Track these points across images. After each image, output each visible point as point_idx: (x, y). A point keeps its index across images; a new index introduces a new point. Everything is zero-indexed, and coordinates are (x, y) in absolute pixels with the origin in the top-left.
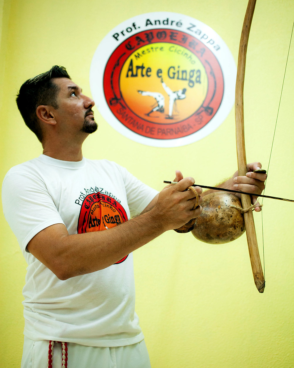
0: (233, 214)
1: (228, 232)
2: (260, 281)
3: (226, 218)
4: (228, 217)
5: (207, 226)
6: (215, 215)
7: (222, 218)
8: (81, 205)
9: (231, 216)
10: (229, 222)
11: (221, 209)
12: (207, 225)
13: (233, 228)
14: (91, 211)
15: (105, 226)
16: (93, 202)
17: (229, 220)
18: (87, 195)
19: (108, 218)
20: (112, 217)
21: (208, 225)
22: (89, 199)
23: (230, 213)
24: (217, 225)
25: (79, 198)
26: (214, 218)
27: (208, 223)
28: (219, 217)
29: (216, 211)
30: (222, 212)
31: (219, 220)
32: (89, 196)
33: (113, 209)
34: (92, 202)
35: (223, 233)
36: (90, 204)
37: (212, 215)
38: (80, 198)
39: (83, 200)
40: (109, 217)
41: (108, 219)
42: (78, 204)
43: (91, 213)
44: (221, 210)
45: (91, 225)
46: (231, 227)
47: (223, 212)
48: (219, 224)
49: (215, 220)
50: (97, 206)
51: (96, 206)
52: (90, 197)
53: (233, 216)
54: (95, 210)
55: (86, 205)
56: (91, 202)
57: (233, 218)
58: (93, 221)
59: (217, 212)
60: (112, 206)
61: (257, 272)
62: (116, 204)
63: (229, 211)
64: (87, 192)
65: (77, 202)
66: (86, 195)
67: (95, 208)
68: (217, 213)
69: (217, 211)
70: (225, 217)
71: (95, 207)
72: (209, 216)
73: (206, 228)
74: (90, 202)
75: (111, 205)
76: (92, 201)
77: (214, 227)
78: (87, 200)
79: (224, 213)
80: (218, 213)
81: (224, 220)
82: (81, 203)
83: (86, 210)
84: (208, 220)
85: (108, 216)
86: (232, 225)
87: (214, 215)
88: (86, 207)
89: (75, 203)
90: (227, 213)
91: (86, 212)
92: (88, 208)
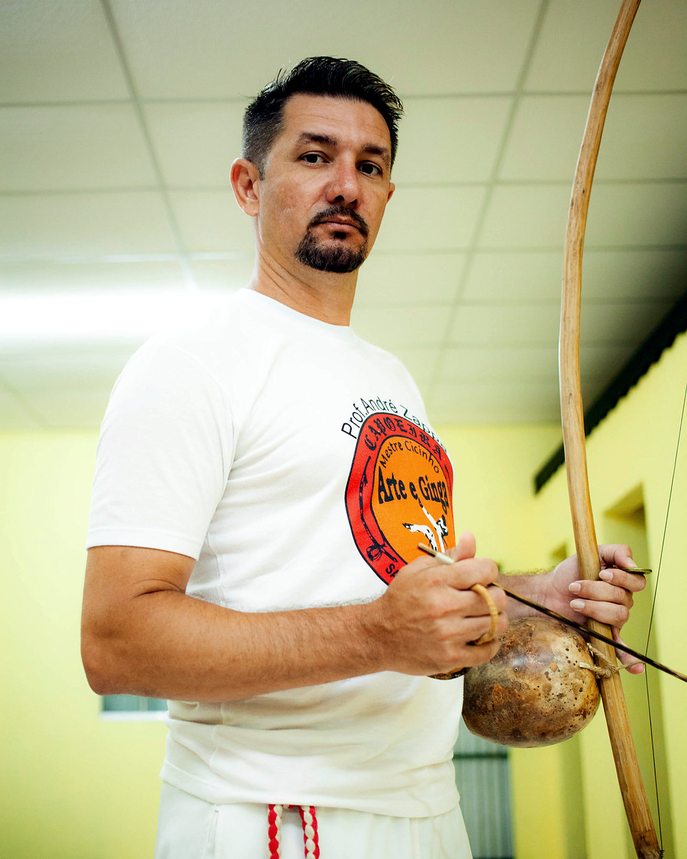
0: (584, 685)
1: (567, 725)
2: (653, 851)
3: (571, 695)
4: (574, 690)
5: (521, 713)
6: (544, 687)
7: (561, 696)
8: (357, 437)
9: (581, 691)
10: (576, 704)
11: (559, 671)
12: (520, 709)
13: (581, 716)
14: (380, 459)
15: (422, 507)
16: (386, 435)
17: (576, 699)
18: (369, 415)
19: (426, 486)
20: (433, 485)
21: (525, 709)
22: (375, 426)
23: (577, 681)
24: (548, 711)
25: (351, 421)
26: (540, 695)
27: (524, 705)
28: (552, 692)
29: (547, 677)
30: (560, 681)
31: (554, 701)
32: (375, 418)
33: (434, 465)
34: (383, 434)
35: (556, 729)
36: (377, 440)
37: (535, 687)
38: (354, 420)
39: (360, 424)
40: (428, 484)
41: (426, 489)
42: (350, 434)
43: (381, 462)
44: (557, 673)
45: (382, 494)
46: (577, 715)
47: (565, 680)
48: (552, 708)
49: (543, 699)
50: (393, 446)
51: (391, 445)
52: (378, 419)
53: (584, 689)
54: (389, 457)
55: (368, 440)
56: (379, 434)
57: (584, 693)
58: (388, 484)
59: (550, 679)
60: (432, 457)
61: (645, 828)
62: (439, 453)
63: (576, 678)
64: (368, 406)
65: (347, 428)
66: (367, 416)
67: (390, 450)
68: (548, 682)
69: (550, 676)
70: (566, 692)
71: (391, 448)
72: (528, 688)
73: (515, 716)
74: (376, 433)
75: (431, 454)
76: (382, 431)
77: (538, 714)
78: (371, 428)
79: (566, 682)
80: (551, 682)
81: (564, 699)
82: (356, 432)
83: (370, 453)
84: (523, 699)
85: (425, 479)
86: (580, 710)
87: (541, 688)
88: (368, 445)
89: (342, 430)
90: (572, 682)
91: (370, 458)
92: (372, 448)
